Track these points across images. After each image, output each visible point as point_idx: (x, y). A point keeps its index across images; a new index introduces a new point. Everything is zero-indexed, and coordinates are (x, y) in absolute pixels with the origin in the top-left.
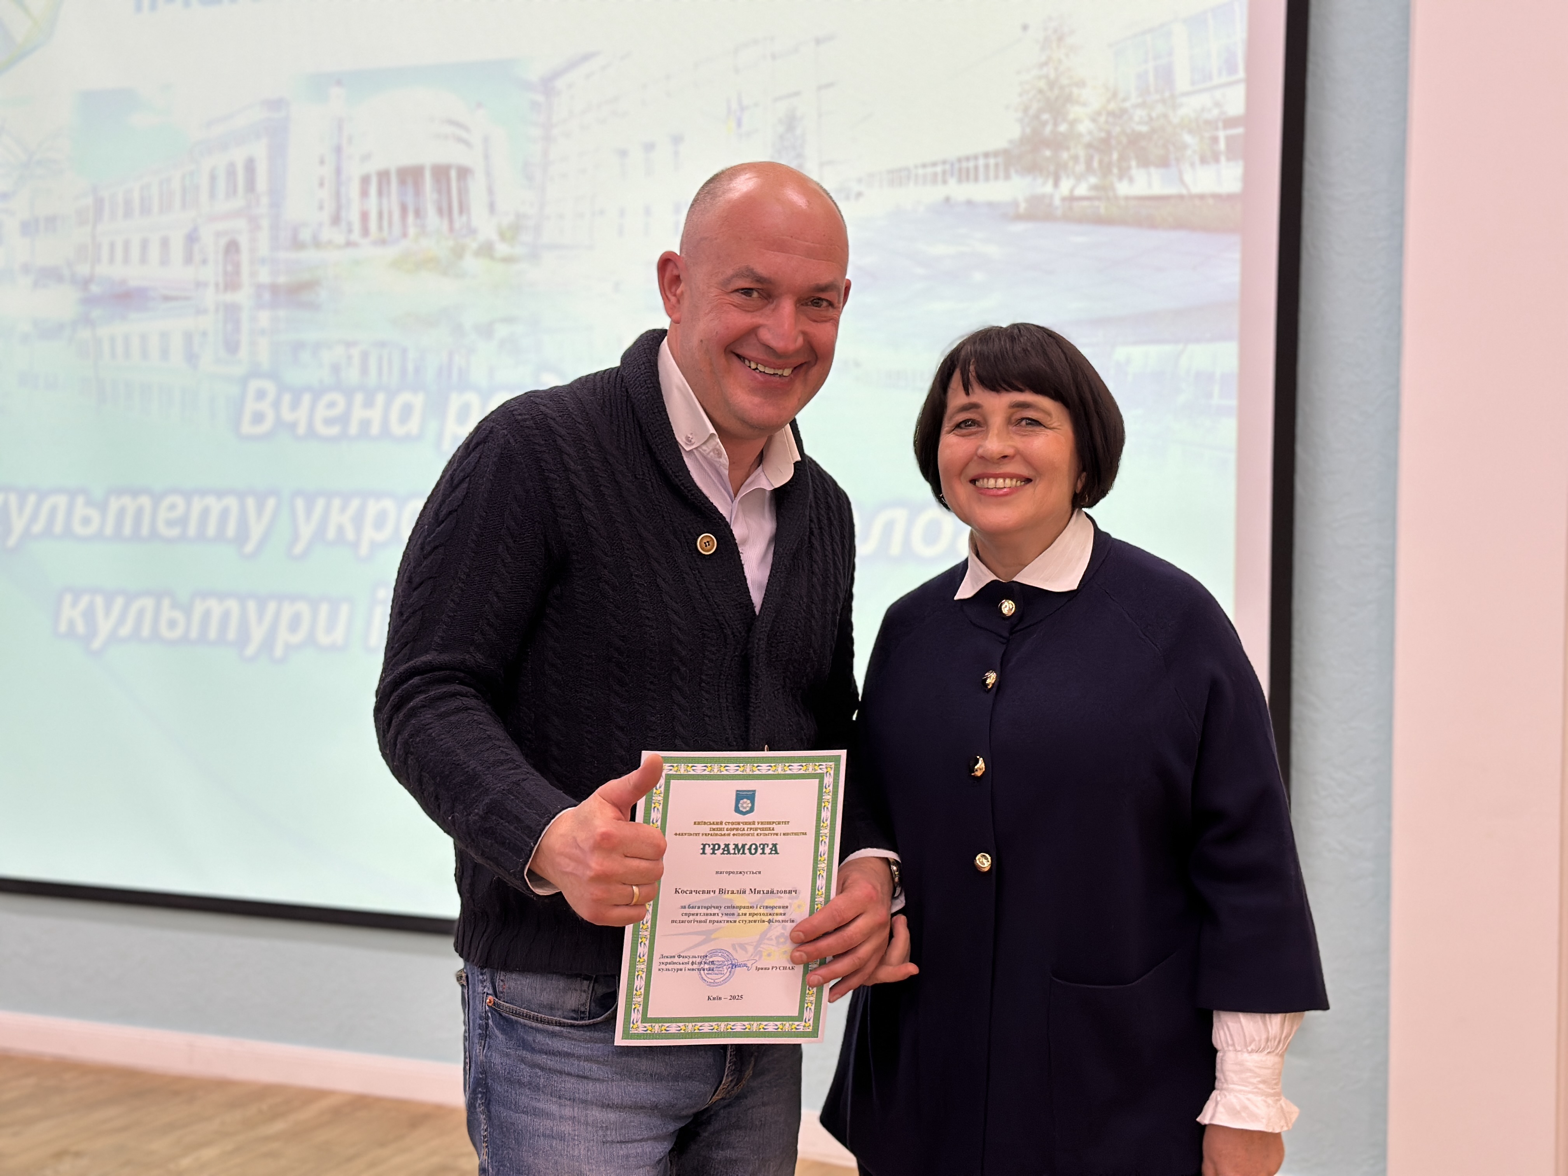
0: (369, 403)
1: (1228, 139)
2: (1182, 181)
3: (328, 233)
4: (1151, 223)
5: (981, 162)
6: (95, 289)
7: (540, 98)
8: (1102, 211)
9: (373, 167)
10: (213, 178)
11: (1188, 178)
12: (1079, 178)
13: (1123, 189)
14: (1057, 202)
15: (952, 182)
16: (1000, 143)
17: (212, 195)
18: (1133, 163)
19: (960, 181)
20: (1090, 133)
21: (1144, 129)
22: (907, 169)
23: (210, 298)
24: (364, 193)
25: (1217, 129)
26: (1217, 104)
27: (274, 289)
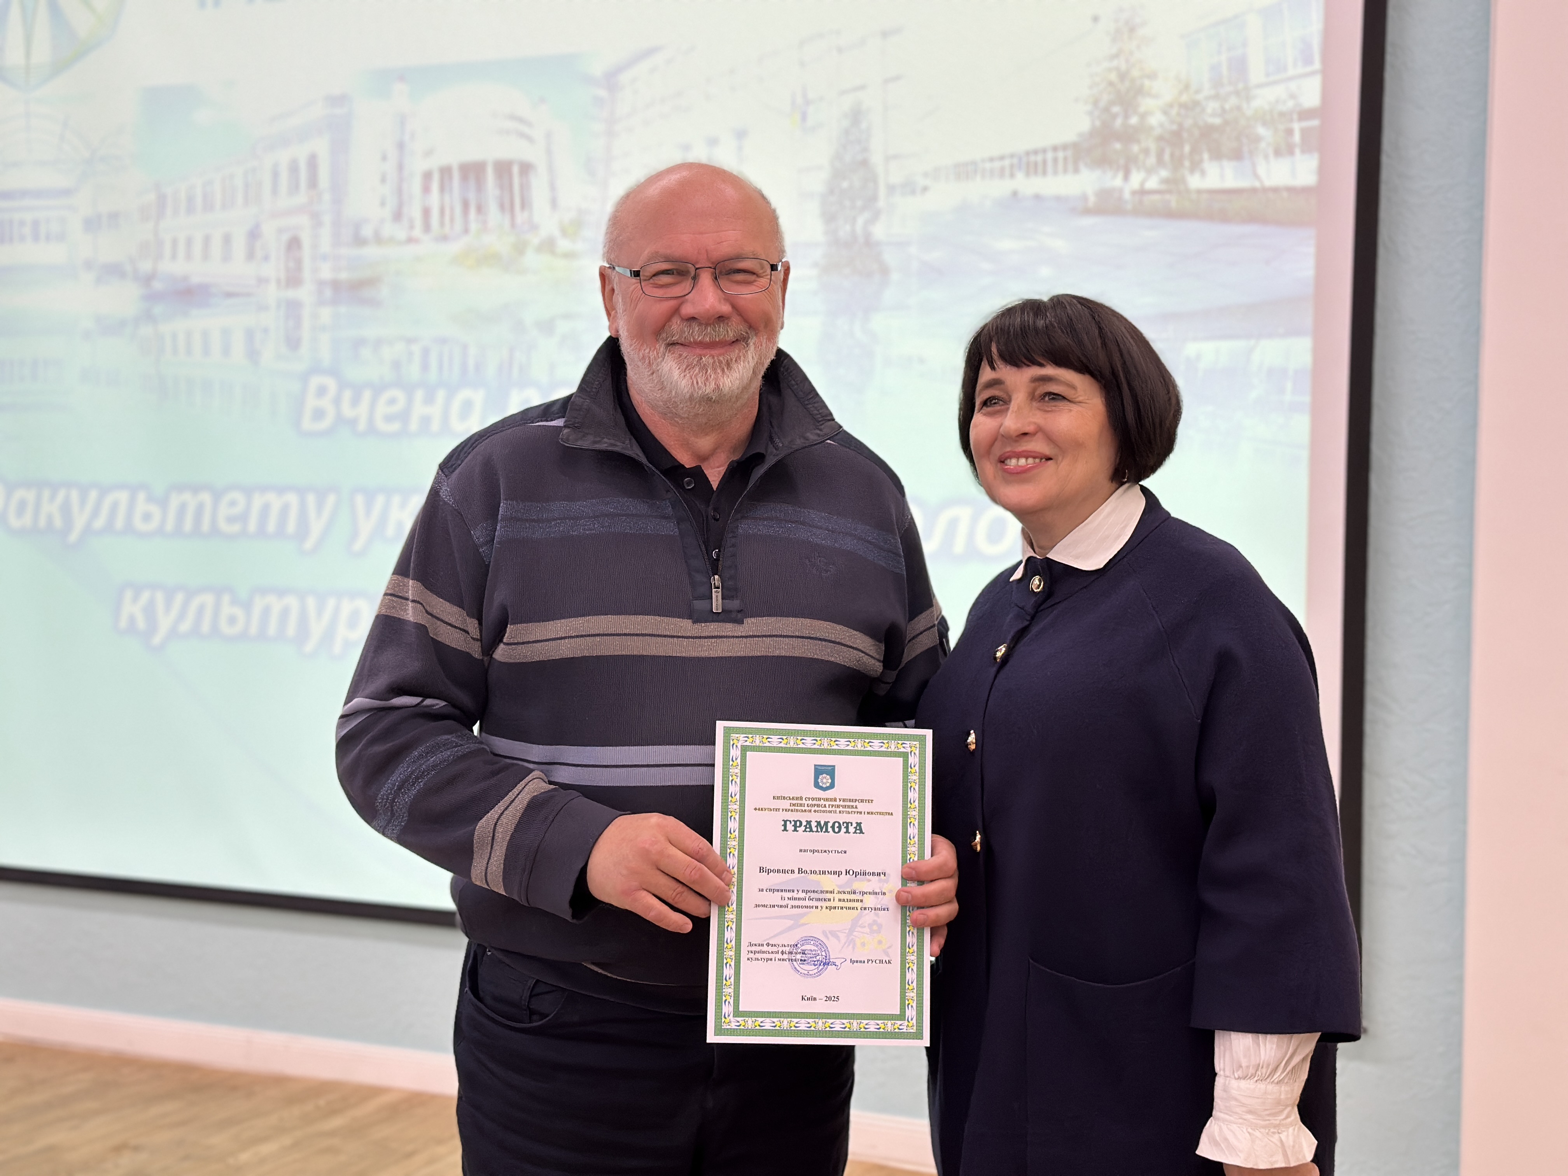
0: (429, 400)
1: (1304, 132)
2: (1256, 175)
3: (389, 229)
4: (1224, 217)
5: (1050, 155)
6: (157, 285)
7: (602, 93)
8: (1173, 204)
9: (434, 163)
10: (276, 175)
11: (1261, 170)
12: (1150, 171)
13: (1195, 182)
14: (1127, 195)
15: (1020, 176)
16: (1070, 137)
17: (275, 191)
18: (1206, 156)
19: (1028, 174)
20: (1161, 125)
21: (1217, 121)
22: (974, 163)
23: (272, 293)
24: (426, 189)
25: (1291, 120)
26: (1293, 96)
27: (336, 285)
